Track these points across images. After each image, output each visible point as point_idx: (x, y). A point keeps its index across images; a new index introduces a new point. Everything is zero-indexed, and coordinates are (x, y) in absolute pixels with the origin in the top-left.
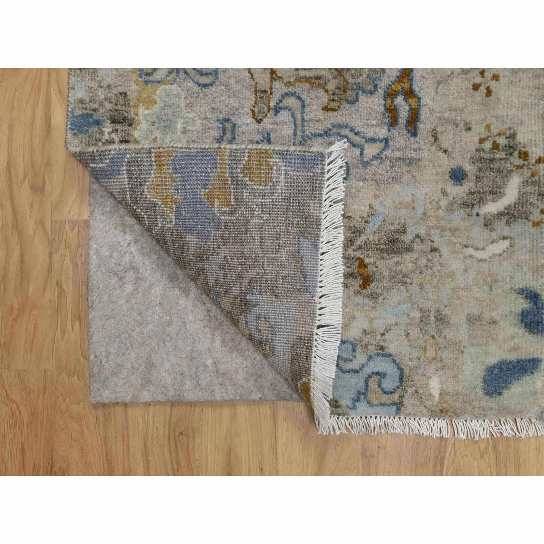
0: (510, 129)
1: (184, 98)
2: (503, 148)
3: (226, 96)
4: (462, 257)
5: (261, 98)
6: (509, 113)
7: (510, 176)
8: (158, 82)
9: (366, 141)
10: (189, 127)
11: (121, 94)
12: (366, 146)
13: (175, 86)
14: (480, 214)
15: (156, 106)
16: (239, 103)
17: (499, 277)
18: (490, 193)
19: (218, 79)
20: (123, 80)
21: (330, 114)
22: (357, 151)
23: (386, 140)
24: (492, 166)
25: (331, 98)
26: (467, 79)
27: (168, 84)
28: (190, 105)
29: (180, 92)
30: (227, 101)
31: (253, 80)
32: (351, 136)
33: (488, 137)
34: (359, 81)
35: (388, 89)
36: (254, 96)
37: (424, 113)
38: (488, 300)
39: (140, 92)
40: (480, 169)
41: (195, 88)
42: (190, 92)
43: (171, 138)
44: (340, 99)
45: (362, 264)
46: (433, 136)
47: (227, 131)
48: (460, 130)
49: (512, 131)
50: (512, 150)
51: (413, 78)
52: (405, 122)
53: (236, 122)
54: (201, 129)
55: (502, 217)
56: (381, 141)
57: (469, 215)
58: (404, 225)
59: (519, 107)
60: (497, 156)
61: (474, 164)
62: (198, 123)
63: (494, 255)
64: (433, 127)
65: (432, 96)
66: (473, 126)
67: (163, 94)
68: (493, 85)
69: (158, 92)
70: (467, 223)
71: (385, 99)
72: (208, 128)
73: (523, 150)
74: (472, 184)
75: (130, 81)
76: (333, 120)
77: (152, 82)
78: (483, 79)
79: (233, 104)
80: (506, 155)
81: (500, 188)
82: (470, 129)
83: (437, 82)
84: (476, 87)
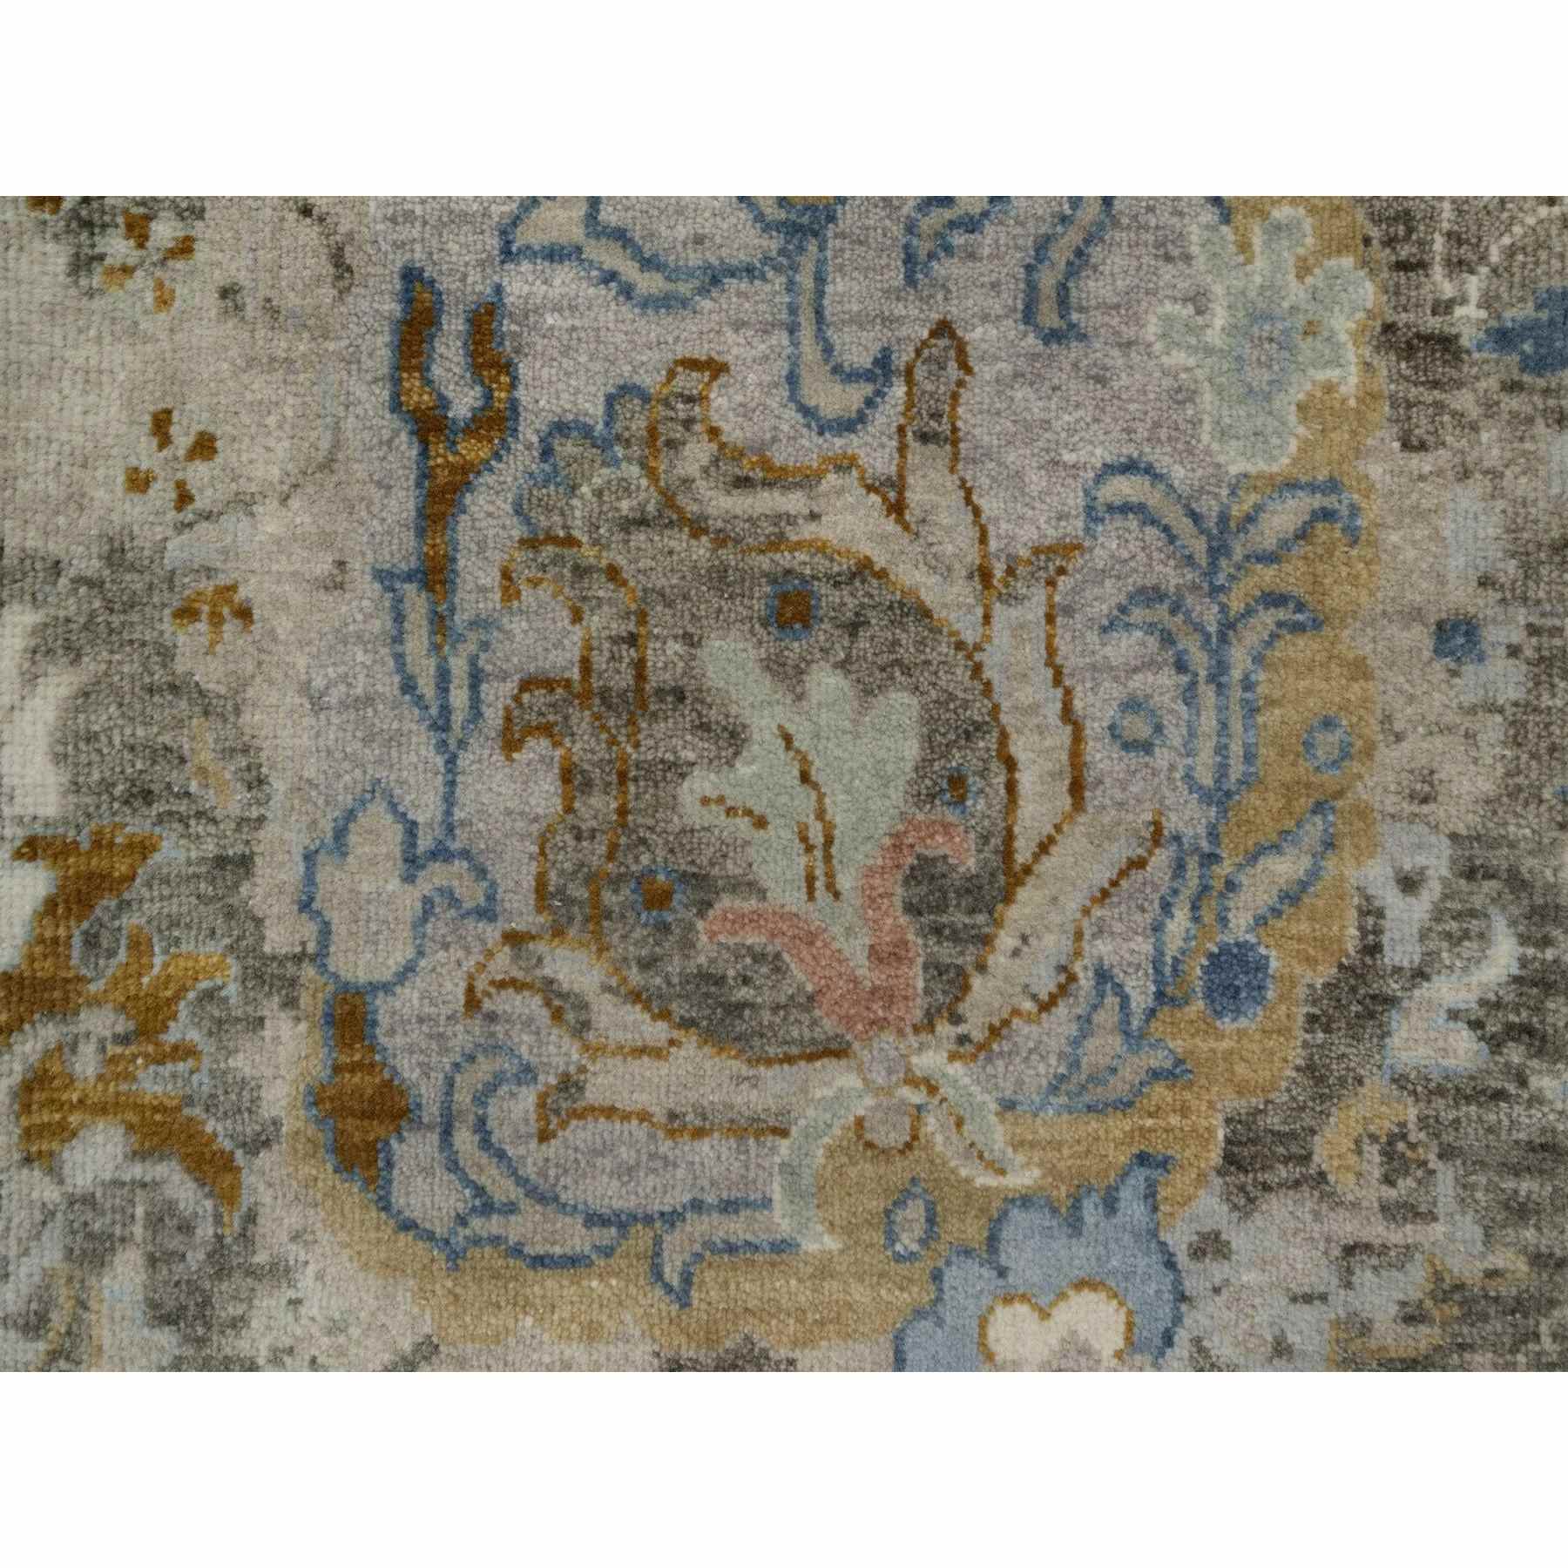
0: (90, 294)
1: (1201, 421)
2: (114, 221)
3: (1057, 425)
5: (936, 416)
6: (94, 349)
8: (1292, 485)
9: (579, 250)
10: (1185, 312)
11: (1422, 447)
12: (577, 233)
13: (1234, 470)
15: (1301, 396)
16: (1012, 399)
19: (1086, 492)
20: (1414, 497)
21: (700, 353)
22: (609, 212)
23: (508, 254)
25: (697, 409)
26: (235, 476)
27: (1257, 477)
28: (1183, 395)
29: (1215, 446)
30: (1053, 407)
31: (963, 481)
32: (629, 270)
33: (163, 262)
34: (605, 471)
35: (503, 440)
36: (959, 424)
37: (380, 350)
39: (1357, 450)
41: (1161, 458)
42: (1180, 446)
43: (1246, 275)
44: (666, 403)
46: (349, 269)
47: (1054, 295)
48: (256, 289)
49: (84, 283)
50: (84, 213)
51: (419, 485)
52: (444, 319)
53: (1022, 327)
54: (1144, 304)
56: (529, 252)
59: (62, 370)
62: (1152, 329)
64: (350, 299)
65: (351, 419)
66: (212, 302)
67: (1275, 441)
68: (147, 455)
69: (1293, 445)
71: (514, 405)
72: (1117, 307)
73: (47, 216)
75: (1392, 493)
76: (691, 326)
77: (1313, 488)
78: (180, 475)
79: (1032, 396)
80: (103, 197)
82: (225, 293)
83: (335, 466)
84: (204, 447)
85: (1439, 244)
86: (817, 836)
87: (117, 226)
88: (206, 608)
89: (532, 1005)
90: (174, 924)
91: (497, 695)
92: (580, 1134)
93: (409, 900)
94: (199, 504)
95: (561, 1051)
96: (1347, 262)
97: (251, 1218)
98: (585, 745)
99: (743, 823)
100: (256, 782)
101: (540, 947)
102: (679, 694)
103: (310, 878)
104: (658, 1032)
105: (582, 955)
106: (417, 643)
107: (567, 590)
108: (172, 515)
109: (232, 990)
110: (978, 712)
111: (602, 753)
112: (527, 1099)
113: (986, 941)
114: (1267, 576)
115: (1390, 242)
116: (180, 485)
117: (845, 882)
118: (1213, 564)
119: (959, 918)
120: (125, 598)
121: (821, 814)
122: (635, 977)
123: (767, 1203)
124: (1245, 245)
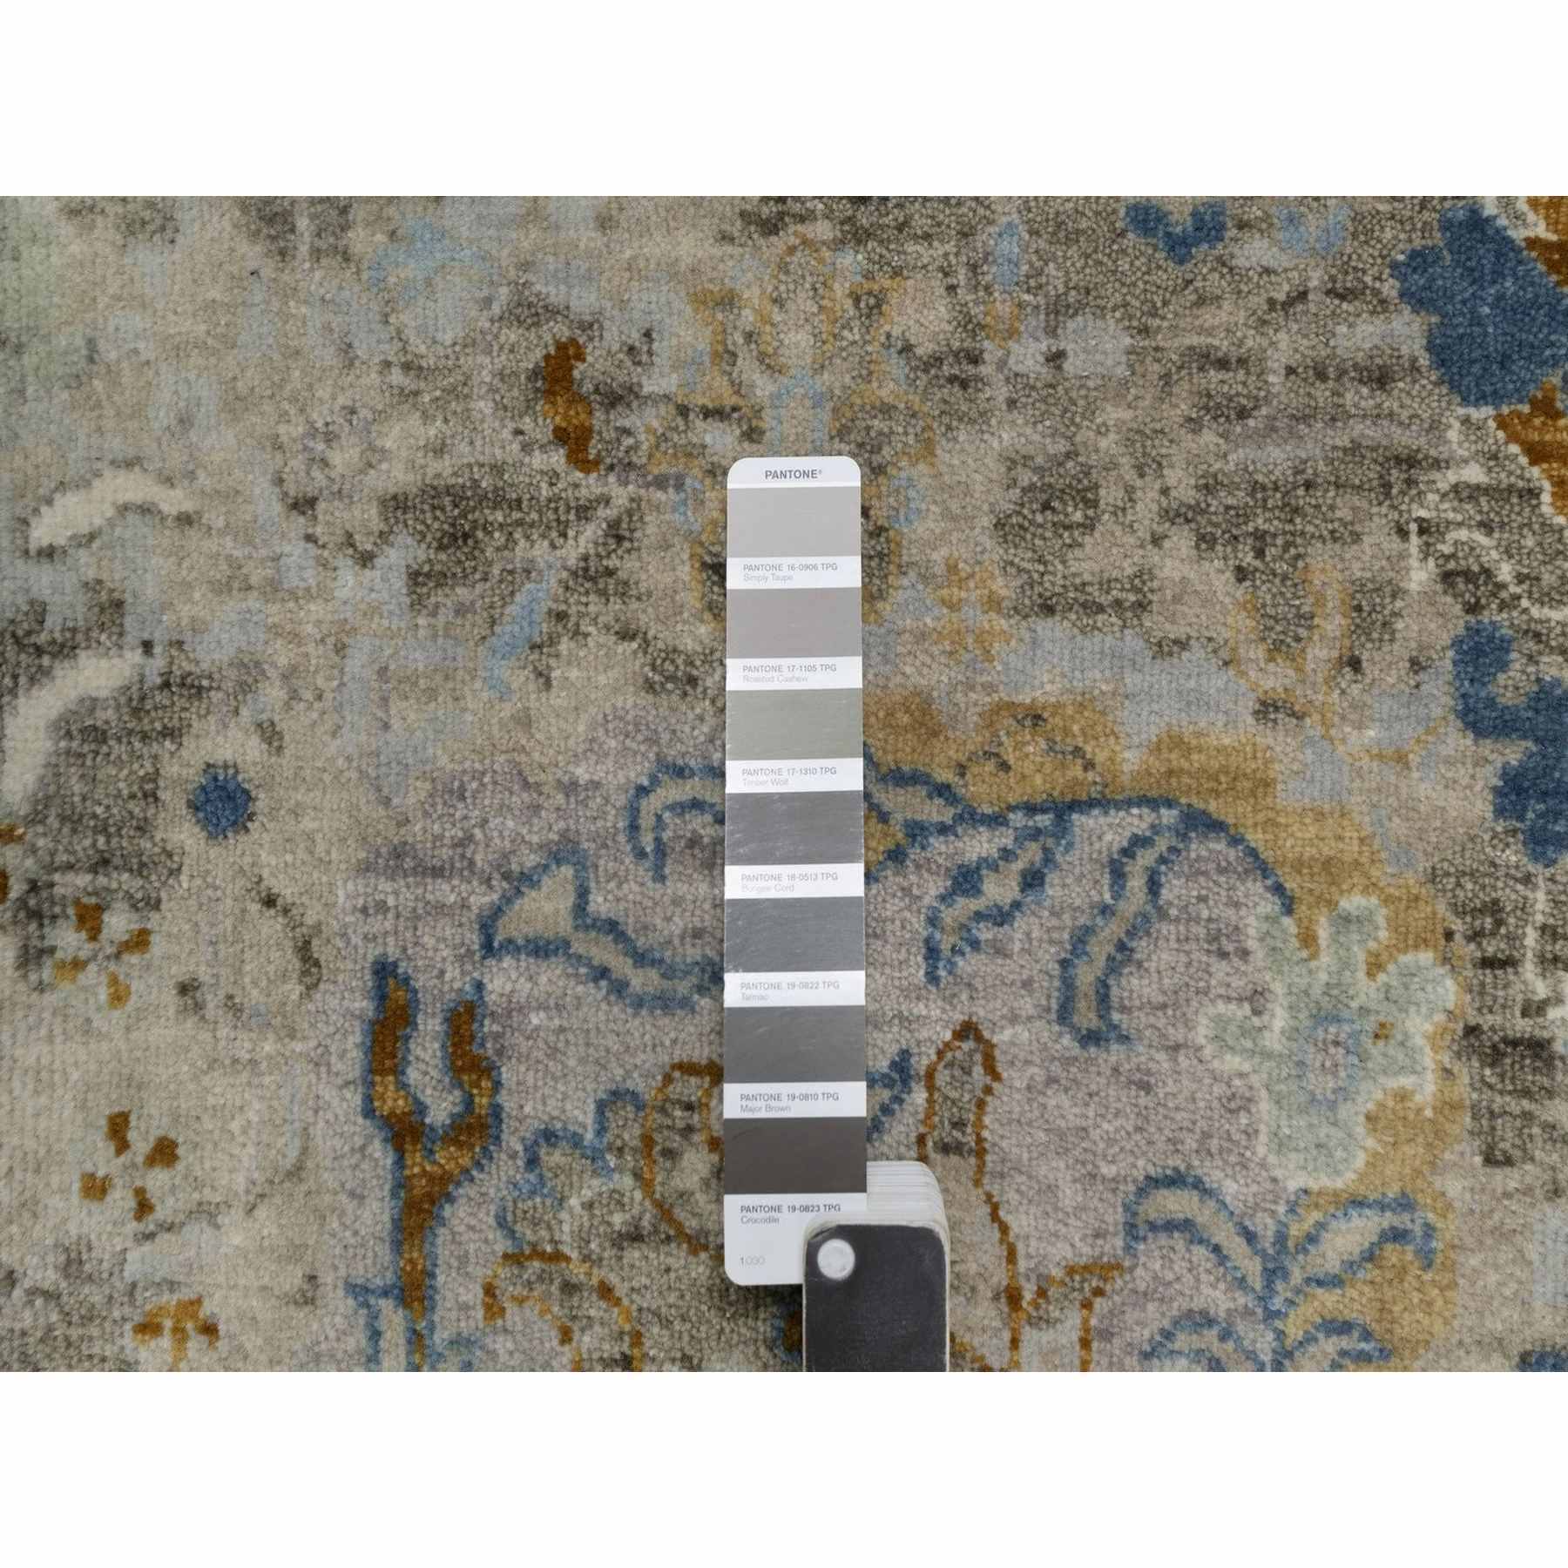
0: (41, 988)
1: (1256, 1131)
2: (64, 911)
3: (1095, 1134)
4: (203, 479)
5: (959, 1125)
6: (46, 1049)
7: (37, 802)
8: (1359, 1203)
9: (567, 944)
10: (1239, 1013)
11: (1508, 1162)
12: (565, 925)
13: (1293, 1185)
14: (140, 651)
15: (1370, 1106)
16: (1044, 1106)
17: (65, 395)
18: (104, 732)
19: (1126, 1207)
20: (1496, 1217)
21: (700, 1057)
22: (599, 904)
23: (488, 948)
24: (101, 840)
25: (696, 1117)
26: (198, 1185)
27: (1319, 1193)
28: (1237, 1104)
29: (1272, 1159)
30: (1091, 1114)
31: (989, 1196)
32: (621, 965)
33: (118, 956)
34: (595, 1182)
35: (485, 1149)
36: (985, 1134)
37: (350, 1054)
38: (103, 301)
39: (1432, 1164)
40: (143, 828)
41: (1213, 1174)
42: (1233, 1159)
43: (1310, 972)
44: (663, 1110)
45: (573, 441)
46: (317, 964)
47: (1092, 993)
48: (217, 984)
49: (33, 977)
50: (32, 902)
51: (394, 1194)
52: (420, 1019)
53: (1057, 1028)
54: (1194, 1003)
55: (59, 639)
56: (510, 946)
57: (180, 644)
58: (417, 604)
59: (11, 1070)
60: (83, 880)
61: (164, 850)
62: (1202, 1032)
63: (84, 484)
64: (318, 996)
65: (321, 1124)
66: (170, 998)
67: (1339, 1154)
68: (104, 1161)
69: (1360, 1160)
70: (186, 611)
71: (496, 1111)
72: (1164, 1006)
74: (171, 769)
75: (1472, 1211)
76: (690, 1026)
77: (1382, 1207)
78: (139, 1183)
79: (1067, 1103)
80: (52, 885)
81: (68, 752)
82: (184, 989)
83: (304, 1175)
84: (164, 1152)
85: (1531, 939)
87: (67, 917)
88: (168, 1324)
94: (161, 1213)
96: (1426, 958)
107: (556, 1309)
108: (132, 1226)
114: (1328, 1300)
115: (1473, 935)
116: (140, 1193)
118: (1269, 1287)
120: (83, 1312)
124: (1308, 939)
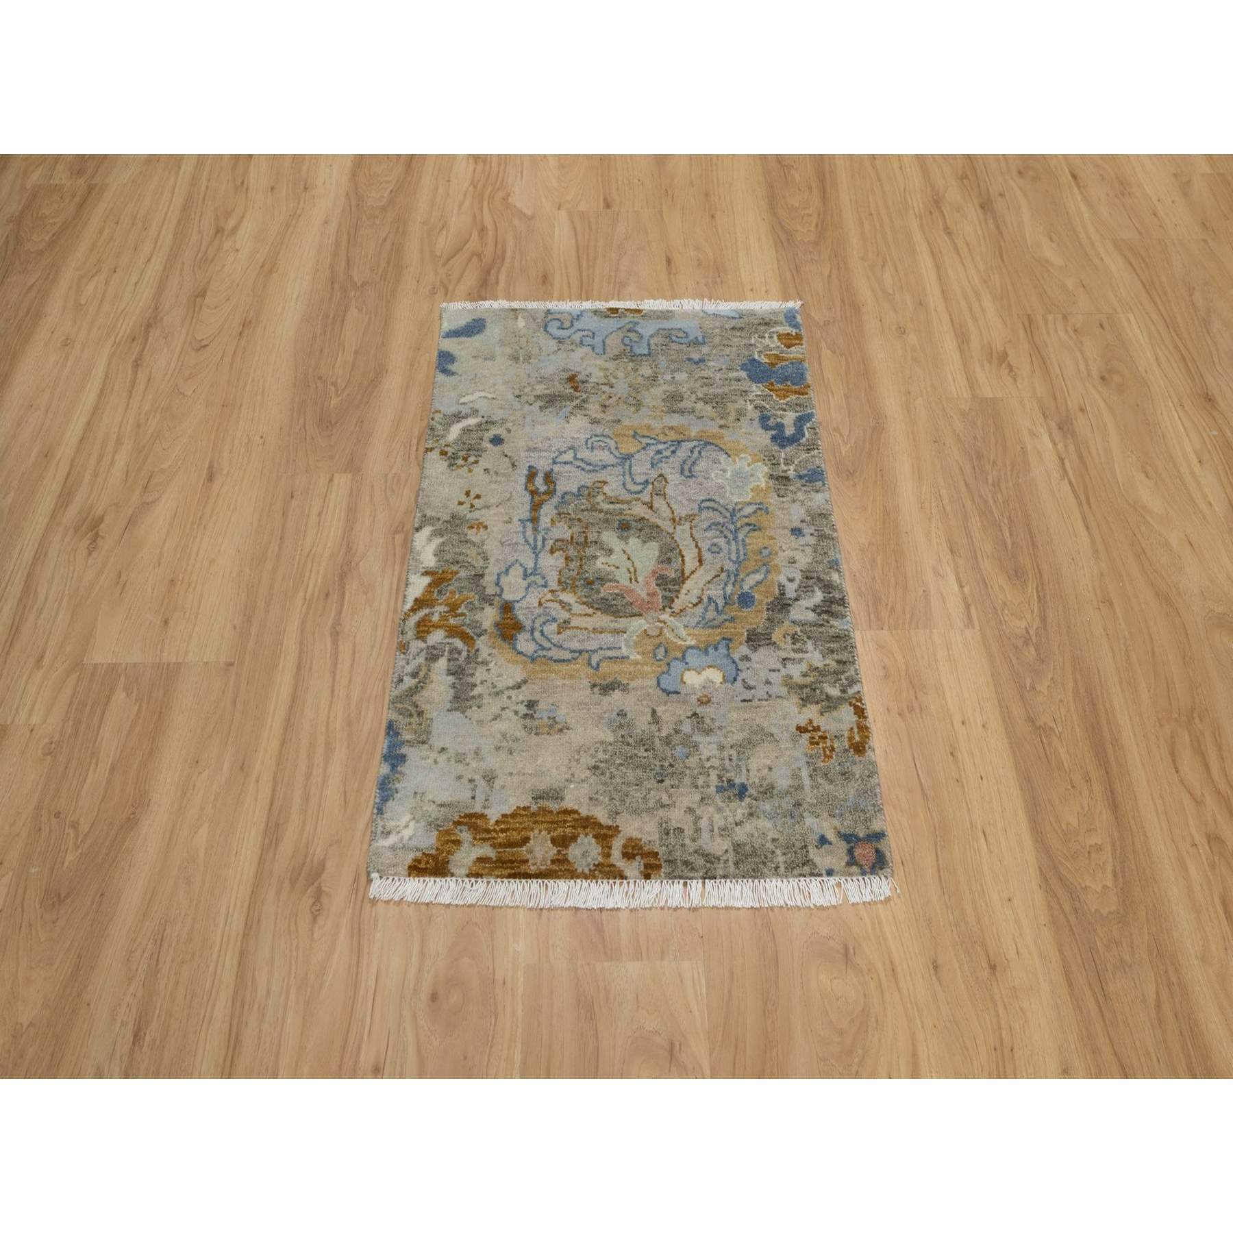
0: (453, 470)
1: (726, 492)
3: (691, 493)
4: (497, 393)
5: (660, 491)
8: (750, 504)
9: (572, 462)
10: (720, 473)
11: (783, 496)
12: (572, 460)
13: (736, 501)
14: (481, 418)
15: (751, 487)
16: (678, 488)
18: (472, 430)
19: (698, 506)
20: (781, 506)
21: (601, 480)
22: (579, 456)
23: (554, 463)
24: (469, 446)
25: (600, 490)
26: (486, 503)
27: (742, 503)
28: (722, 487)
29: (730, 496)
30: (689, 489)
31: (667, 503)
32: (583, 465)
33: (471, 464)
34: (577, 501)
35: (552, 496)
36: (666, 492)
37: (523, 480)
39: (766, 497)
40: (479, 444)
41: (716, 498)
42: (722, 496)
43: (735, 466)
44: (593, 488)
45: (575, 388)
46: (516, 466)
47: (687, 470)
48: (493, 469)
49: (450, 468)
50: (453, 457)
51: (530, 503)
52: (539, 474)
53: (680, 475)
54: (710, 471)
56: (559, 463)
57: (491, 417)
58: (541, 411)
60: (465, 453)
61: (483, 448)
62: (712, 476)
63: (472, 394)
64: (515, 471)
65: (515, 491)
66: (482, 471)
67: (746, 496)
68: (463, 498)
69: (750, 497)
70: (492, 412)
71: (555, 489)
72: (704, 472)
73: (443, 457)
74: (486, 435)
75: (776, 504)
76: (599, 475)
77: (756, 504)
78: (471, 502)
79: (684, 488)
80: (457, 453)
81: (464, 433)
82: (486, 470)
83: (510, 500)
84: (478, 497)
85: (782, 461)
86: (632, 570)
87: (460, 459)
88: (476, 526)
89: (556, 605)
90: (462, 588)
91: (550, 543)
92: (568, 632)
93: (525, 584)
94: (476, 507)
95: (564, 615)
96: (760, 464)
97: (478, 650)
98: (572, 552)
99: (613, 568)
100: (486, 559)
101: (559, 593)
102: (596, 543)
103: (498, 579)
104: (590, 611)
105: (571, 595)
106: (529, 533)
107: (568, 523)
108: (469, 509)
109: (476, 602)
110: (673, 545)
111: (576, 554)
112: (554, 626)
113: (678, 591)
114: (746, 520)
115: (769, 460)
116: (472, 504)
117: (640, 579)
118: (732, 519)
119: (671, 587)
120: (456, 525)
121: (633, 566)
122: (585, 600)
123: (620, 648)
124: (734, 461)
